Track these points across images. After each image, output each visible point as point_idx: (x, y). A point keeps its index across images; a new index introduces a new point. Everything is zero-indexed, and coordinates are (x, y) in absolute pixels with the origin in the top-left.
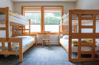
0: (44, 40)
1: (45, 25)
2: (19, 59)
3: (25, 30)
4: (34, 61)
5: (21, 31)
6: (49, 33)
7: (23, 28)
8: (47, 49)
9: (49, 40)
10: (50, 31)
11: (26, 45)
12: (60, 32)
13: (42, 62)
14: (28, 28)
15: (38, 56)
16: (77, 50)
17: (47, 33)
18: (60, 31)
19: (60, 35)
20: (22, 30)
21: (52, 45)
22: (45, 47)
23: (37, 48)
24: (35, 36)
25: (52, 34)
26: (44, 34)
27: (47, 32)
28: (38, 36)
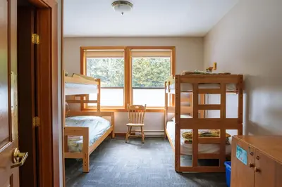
0: (131, 126)
1: (134, 90)
2: (82, 166)
3: (88, 101)
4: (110, 171)
5: (79, 105)
6: (142, 108)
7: (85, 99)
8: (136, 147)
9: (141, 126)
10: (144, 105)
11: (94, 139)
12: (167, 108)
13: (125, 173)
14: (96, 99)
15: (118, 162)
16: (191, 150)
17: (138, 109)
18: (168, 106)
19: (169, 114)
20: (82, 102)
21: (148, 138)
22: (132, 142)
23: (116, 145)
24: (110, 115)
25: (149, 111)
26: (131, 111)
27: (138, 107)
28: (116, 115)
